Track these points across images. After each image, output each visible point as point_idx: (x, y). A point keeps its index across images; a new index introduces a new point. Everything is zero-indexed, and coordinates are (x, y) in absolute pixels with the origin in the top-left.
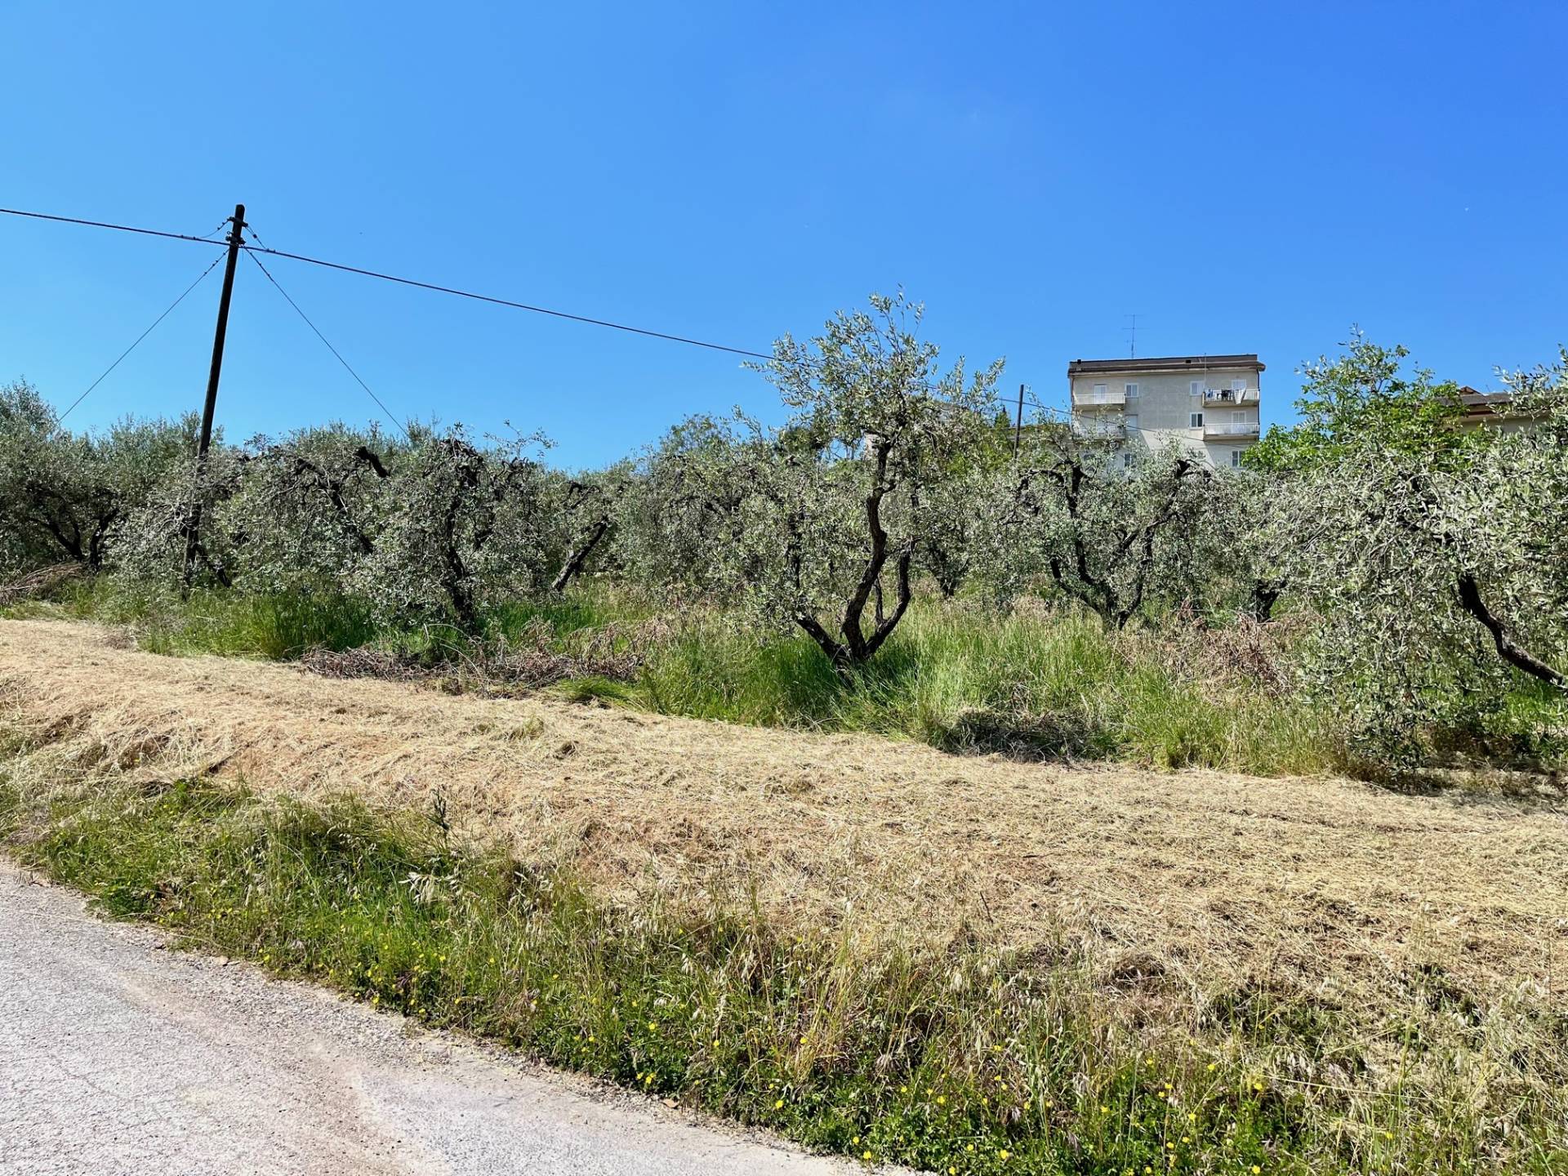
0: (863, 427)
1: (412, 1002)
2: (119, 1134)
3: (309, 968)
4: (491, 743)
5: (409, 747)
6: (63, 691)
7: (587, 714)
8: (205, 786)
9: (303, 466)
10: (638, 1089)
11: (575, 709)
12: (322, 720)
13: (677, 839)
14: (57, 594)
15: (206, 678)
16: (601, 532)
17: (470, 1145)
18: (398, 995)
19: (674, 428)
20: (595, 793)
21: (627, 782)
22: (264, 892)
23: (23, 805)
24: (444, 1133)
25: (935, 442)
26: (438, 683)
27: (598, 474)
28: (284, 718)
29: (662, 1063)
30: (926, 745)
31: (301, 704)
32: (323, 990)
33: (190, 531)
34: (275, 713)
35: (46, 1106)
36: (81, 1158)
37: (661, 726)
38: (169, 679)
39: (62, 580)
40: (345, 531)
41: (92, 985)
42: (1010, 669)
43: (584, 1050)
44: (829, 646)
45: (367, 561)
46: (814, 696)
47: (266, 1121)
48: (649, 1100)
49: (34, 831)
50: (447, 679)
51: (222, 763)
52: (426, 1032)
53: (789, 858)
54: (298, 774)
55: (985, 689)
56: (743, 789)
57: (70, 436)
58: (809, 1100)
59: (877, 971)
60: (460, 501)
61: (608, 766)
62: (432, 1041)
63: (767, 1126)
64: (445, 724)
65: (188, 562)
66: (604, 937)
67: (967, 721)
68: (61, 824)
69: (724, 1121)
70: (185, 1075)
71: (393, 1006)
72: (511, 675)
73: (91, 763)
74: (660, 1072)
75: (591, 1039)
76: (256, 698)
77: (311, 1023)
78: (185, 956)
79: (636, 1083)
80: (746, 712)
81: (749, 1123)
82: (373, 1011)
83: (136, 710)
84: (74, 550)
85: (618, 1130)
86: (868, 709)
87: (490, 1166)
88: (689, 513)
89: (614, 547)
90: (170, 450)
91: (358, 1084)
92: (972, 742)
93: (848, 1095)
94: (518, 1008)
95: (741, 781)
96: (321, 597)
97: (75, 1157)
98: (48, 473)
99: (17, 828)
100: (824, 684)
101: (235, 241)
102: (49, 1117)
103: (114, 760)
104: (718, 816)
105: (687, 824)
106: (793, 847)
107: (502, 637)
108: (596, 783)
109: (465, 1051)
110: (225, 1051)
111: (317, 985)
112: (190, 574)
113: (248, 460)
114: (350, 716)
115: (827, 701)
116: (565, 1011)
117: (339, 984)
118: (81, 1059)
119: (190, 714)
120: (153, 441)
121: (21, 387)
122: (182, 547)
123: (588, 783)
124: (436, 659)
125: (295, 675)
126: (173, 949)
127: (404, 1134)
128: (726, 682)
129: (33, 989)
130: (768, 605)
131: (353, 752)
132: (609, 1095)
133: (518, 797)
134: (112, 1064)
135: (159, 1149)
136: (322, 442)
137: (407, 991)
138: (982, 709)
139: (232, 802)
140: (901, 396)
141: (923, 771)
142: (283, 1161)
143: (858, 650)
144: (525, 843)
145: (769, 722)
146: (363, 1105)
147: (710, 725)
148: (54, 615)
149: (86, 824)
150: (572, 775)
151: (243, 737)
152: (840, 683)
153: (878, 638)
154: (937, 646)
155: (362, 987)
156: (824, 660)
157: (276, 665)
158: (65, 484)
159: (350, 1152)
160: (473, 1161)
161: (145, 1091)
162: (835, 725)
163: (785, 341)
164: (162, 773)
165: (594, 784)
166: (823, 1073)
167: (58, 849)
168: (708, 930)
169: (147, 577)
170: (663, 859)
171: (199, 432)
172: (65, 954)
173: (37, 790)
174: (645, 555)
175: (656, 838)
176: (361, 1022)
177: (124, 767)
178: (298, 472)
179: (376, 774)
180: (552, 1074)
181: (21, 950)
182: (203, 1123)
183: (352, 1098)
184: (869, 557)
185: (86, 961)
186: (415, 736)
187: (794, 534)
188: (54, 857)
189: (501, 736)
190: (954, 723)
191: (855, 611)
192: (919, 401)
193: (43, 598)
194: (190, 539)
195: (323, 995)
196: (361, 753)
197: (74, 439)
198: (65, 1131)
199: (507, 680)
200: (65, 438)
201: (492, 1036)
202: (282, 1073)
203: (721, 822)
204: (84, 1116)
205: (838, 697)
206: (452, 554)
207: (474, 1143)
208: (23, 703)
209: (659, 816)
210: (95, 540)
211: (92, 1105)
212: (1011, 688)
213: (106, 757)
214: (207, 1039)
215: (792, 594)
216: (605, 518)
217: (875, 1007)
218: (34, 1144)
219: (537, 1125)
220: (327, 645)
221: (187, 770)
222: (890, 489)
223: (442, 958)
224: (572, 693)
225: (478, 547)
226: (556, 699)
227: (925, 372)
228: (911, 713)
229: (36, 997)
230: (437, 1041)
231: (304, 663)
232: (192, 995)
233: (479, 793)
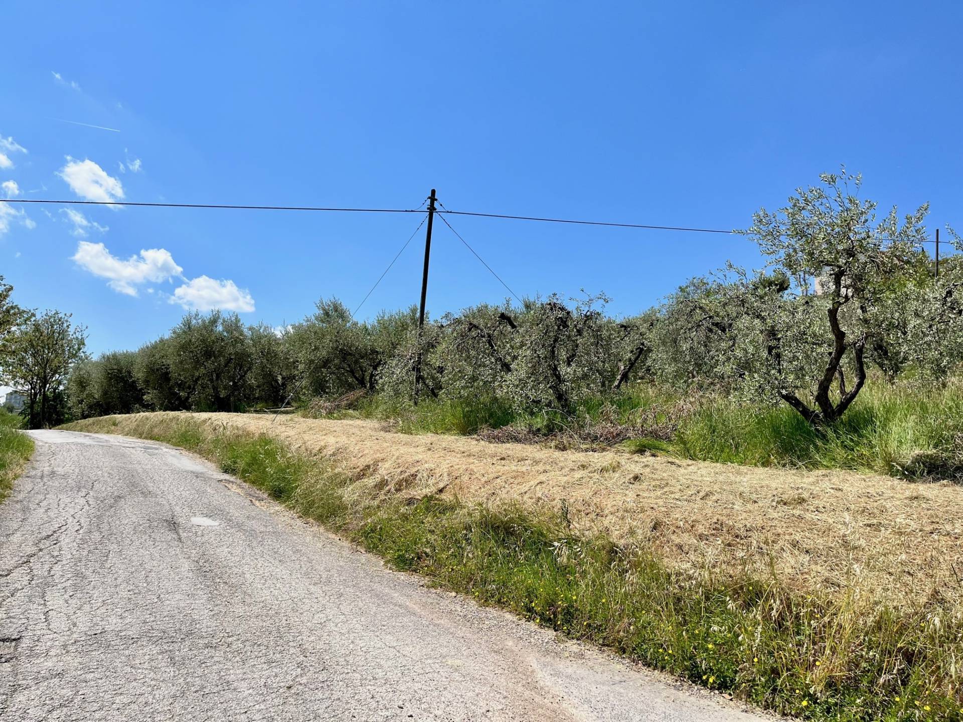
0: (822, 262)
1: (559, 623)
2: (415, 677)
3: (499, 601)
4: (589, 475)
5: (542, 478)
6: (364, 453)
7: (645, 460)
8: (436, 499)
9: (472, 326)
10: (704, 686)
11: (636, 457)
12: (493, 464)
13: (713, 532)
14: (355, 406)
15: (431, 444)
16: (640, 353)
17: (604, 705)
18: (550, 618)
19: (680, 288)
20: (656, 504)
21: (677, 498)
22: (472, 555)
23: (350, 511)
24: (588, 696)
25: (878, 266)
26: (553, 444)
27: (637, 318)
28: (473, 463)
29: (718, 670)
30: (888, 477)
31: (480, 456)
32: (508, 613)
33: (416, 369)
34: (468, 461)
35: (378, 660)
36: (398, 688)
37: (692, 467)
38: (413, 445)
39: (358, 398)
40: (496, 360)
41: (392, 602)
42: (950, 423)
43: (666, 658)
44: (806, 412)
45: (509, 377)
46: (797, 445)
47: (489, 678)
48: (712, 693)
49: (356, 524)
50: (557, 442)
51: (443, 488)
52: (568, 641)
53: (795, 544)
54: (484, 492)
55: (931, 437)
56: (755, 502)
57: (358, 323)
58: (826, 702)
59: (870, 620)
60: (558, 338)
61: (663, 488)
62: (573, 646)
63: (797, 717)
64: (561, 464)
65: (416, 384)
66: (674, 589)
67: (918, 460)
68: (369, 521)
69: (765, 712)
70: (444, 651)
71: (548, 625)
72: (595, 439)
73: (381, 489)
74: (718, 676)
75: (670, 652)
76: (457, 453)
77: (504, 630)
78: (435, 591)
79: (702, 681)
80: (749, 458)
81: (784, 715)
82: (537, 627)
83: (400, 461)
84: (362, 383)
85: (695, 708)
86: (840, 453)
87: (618, 717)
88: (696, 336)
89: (649, 362)
90: (404, 327)
91: (535, 666)
92: (925, 474)
93: (855, 700)
94: (623, 628)
95: (754, 497)
96: (485, 398)
97: (395, 687)
98: (348, 343)
99: (347, 523)
100: (805, 438)
101: (432, 209)
102: (380, 667)
103: (392, 486)
104: (740, 518)
105: (720, 522)
106: (797, 538)
107: (587, 416)
108: (657, 498)
109: (592, 653)
110: (462, 641)
111: (504, 611)
112: (418, 391)
113: (443, 327)
114: (508, 461)
115: (808, 449)
116: (652, 633)
117: (516, 611)
118: (392, 638)
119: (426, 462)
120: (396, 323)
121: (333, 300)
122: (413, 378)
123: (651, 498)
124: (550, 431)
125: (475, 442)
126: (428, 587)
127: (565, 694)
128: (733, 439)
129: (364, 602)
130: (760, 387)
131: (512, 481)
132: (685, 687)
133: (609, 506)
134: (407, 642)
135: (436, 687)
136: (482, 312)
137: (555, 616)
138: (931, 451)
139: (452, 508)
140: (849, 238)
141: (889, 492)
142: (501, 700)
143: (831, 413)
144: (617, 532)
145: (766, 463)
146: (539, 676)
147: (725, 466)
148: (355, 416)
149: (381, 520)
150: (641, 494)
151: (453, 474)
152: (817, 436)
153: (844, 405)
154: (889, 411)
155: (529, 613)
156: (803, 423)
157: (465, 437)
158: (357, 348)
159: (536, 700)
160: (607, 714)
161: (425, 657)
162: (815, 465)
163: (762, 214)
164: (415, 493)
165: (656, 499)
166: (835, 685)
167: (368, 534)
168: (741, 588)
169: (397, 393)
170: (706, 544)
171: (418, 315)
172: (376, 586)
173: (355, 503)
174: (670, 364)
175: (700, 531)
176: (531, 632)
177: (397, 490)
178: (470, 330)
179: (525, 493)
180: (645, 671)
181: (356, 583)
182: (456, 675)
183: (533, 672)
184: (832, 350)
185: (387, 590)
186: (545, 471)
187: (776, 339)
188: (366, 537)
189: (595, 471)
190: (909, 462)
191: (824, 388)
192: (864, 239)
193: (349, 408)
194: (417, 372)
195: (508, 616)
196: (516, 482)
197: (359, 325)
198: (388, 674)
199: (593, 441)
200: (356, 324)
201: (608, 645)
202: (493, 654)
203: (743, 522)
204: (396, 667)
205: (816, 447)
206: (555, 369)
207: (606, 704)
208: (346, 460)
209: (700, 518)
210: (372, 375)
211: (400, 662)
212: (952, 437)
213: (387, 486)
214: (452, 633)
215: (776, 379)
216: (643, 344)
217: (870, 644)
218: (375, 679)
219: (643, 699)
220: (490, 425)
221: (427, 491)
222: (845, 302)
223: (574, 598)
224: (633, 448)
225: (569, 365)
226: (624, 451)
227: (866, 221)
228: (874, 455)
229: (366, 607)
230: (575, 646)
231: (478, 435)
232: (441, 611)
233: (585, 503)
